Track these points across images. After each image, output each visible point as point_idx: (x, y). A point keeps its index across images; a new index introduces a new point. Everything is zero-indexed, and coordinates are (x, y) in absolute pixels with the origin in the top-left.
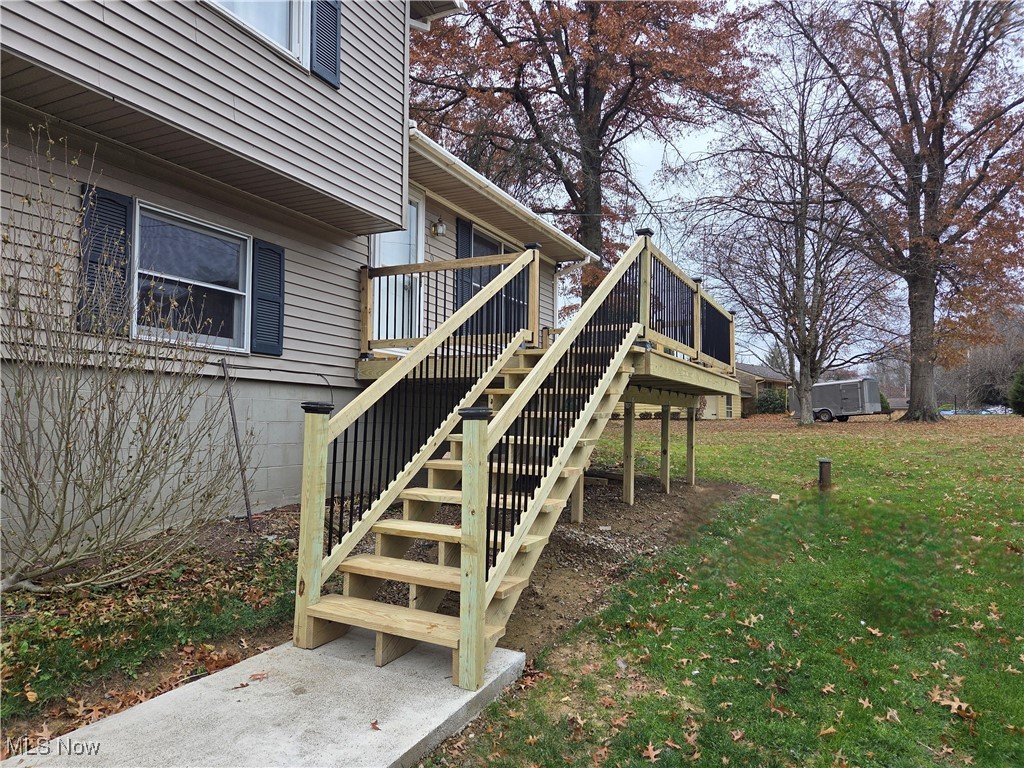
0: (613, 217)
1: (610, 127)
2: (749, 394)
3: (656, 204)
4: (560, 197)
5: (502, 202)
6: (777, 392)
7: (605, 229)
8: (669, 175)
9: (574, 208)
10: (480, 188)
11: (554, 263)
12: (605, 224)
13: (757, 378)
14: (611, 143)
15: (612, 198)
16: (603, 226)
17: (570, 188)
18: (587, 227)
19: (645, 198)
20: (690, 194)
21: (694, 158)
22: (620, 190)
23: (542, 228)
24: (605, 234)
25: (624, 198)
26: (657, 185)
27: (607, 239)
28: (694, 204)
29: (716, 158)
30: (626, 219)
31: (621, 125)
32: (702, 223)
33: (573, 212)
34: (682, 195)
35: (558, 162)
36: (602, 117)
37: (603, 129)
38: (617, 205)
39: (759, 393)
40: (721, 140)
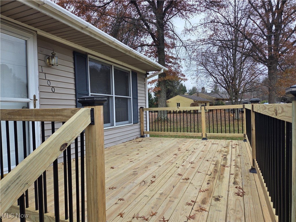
0: (168, 47)
1: (166, 14)
2: (212, 103)
3: (184, 42)
4: (149, 40)
5: (103, 39)
6: (220, 102)
7: (165, 51)
8: (187, 32)
9: (155, 44)
10: (82, 28)
11: (145, 72)
12: (166, 49)
13: (214, 98)
14: (167, 19)
15: (168, 40)
16: (165, 50)
17: (153, 37)
18: (159, 51)
19: (180, 40)
20: (194, 38)
21: (195, 25)
22: (170, 37)
23: (135, 56)
24: (165, 53)
25: (172, 40)
26: (183, 35)
27: (166, 55)
28: (195, 42)
29: (203, 25)
30: (172, 48)
31: (170, 13)
32: (198, 48)
33: (154, 46)
34: (191, 39)
35: (148, 27)
36: (164, 10)
37: (164, 14)
38: (169, 43)
39: (215, 102)
40: (204, 19)
